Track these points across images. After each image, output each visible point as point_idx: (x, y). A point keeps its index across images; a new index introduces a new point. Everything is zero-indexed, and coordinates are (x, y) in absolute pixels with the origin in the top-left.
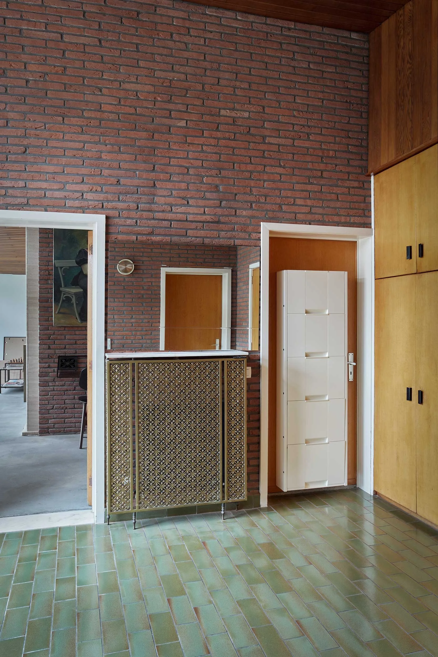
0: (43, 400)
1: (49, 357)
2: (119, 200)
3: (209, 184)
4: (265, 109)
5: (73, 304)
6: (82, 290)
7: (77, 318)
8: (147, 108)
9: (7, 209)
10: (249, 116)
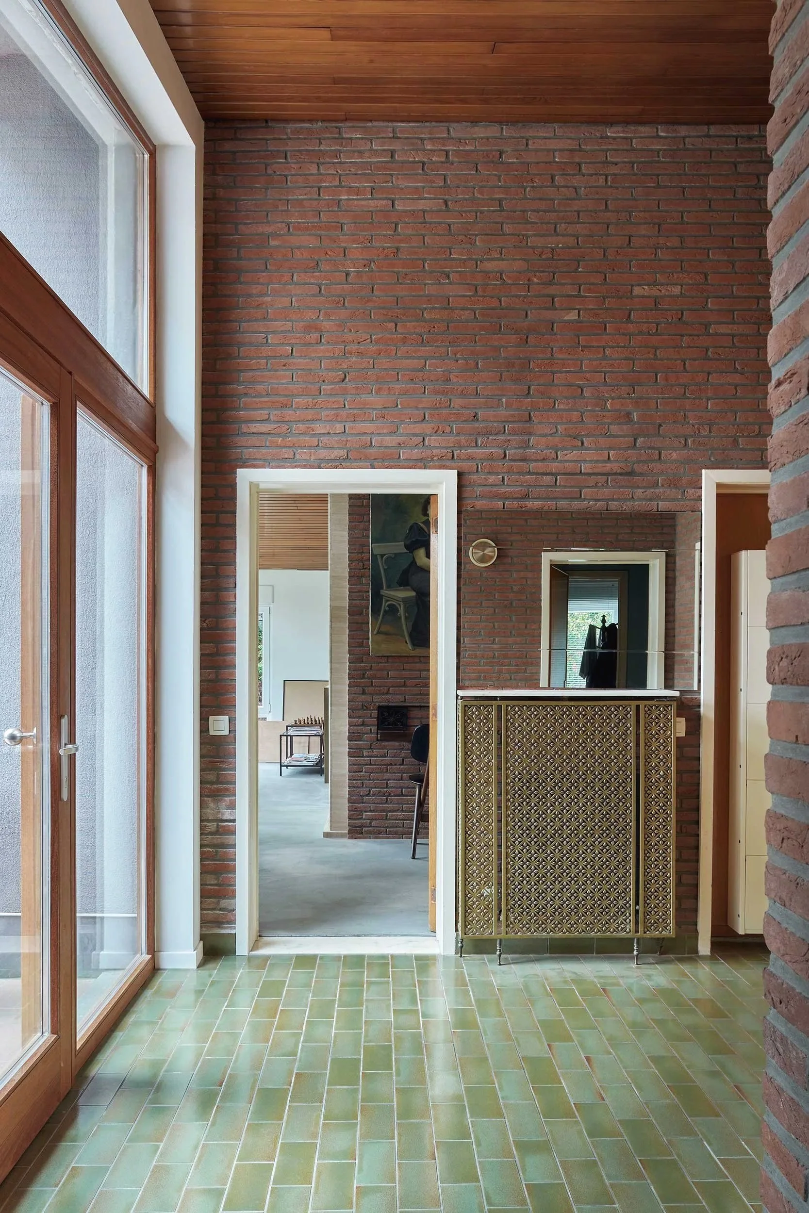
0: (354, 780)
1: (364, 707)
2: (477, 446)
3: (616, 411)
4: (709, 278)
5: (400, 618)
6: (414, 594)
7: (406, 642)
8: (516, 296)
9: (320, 467)
10: (681, 293)
